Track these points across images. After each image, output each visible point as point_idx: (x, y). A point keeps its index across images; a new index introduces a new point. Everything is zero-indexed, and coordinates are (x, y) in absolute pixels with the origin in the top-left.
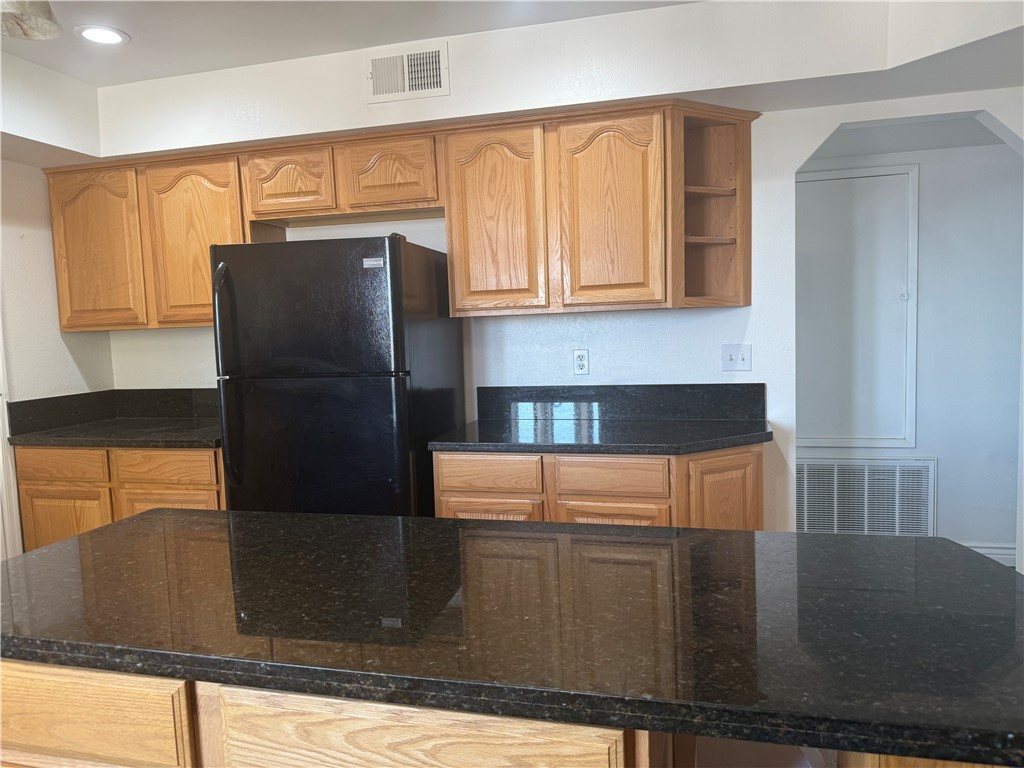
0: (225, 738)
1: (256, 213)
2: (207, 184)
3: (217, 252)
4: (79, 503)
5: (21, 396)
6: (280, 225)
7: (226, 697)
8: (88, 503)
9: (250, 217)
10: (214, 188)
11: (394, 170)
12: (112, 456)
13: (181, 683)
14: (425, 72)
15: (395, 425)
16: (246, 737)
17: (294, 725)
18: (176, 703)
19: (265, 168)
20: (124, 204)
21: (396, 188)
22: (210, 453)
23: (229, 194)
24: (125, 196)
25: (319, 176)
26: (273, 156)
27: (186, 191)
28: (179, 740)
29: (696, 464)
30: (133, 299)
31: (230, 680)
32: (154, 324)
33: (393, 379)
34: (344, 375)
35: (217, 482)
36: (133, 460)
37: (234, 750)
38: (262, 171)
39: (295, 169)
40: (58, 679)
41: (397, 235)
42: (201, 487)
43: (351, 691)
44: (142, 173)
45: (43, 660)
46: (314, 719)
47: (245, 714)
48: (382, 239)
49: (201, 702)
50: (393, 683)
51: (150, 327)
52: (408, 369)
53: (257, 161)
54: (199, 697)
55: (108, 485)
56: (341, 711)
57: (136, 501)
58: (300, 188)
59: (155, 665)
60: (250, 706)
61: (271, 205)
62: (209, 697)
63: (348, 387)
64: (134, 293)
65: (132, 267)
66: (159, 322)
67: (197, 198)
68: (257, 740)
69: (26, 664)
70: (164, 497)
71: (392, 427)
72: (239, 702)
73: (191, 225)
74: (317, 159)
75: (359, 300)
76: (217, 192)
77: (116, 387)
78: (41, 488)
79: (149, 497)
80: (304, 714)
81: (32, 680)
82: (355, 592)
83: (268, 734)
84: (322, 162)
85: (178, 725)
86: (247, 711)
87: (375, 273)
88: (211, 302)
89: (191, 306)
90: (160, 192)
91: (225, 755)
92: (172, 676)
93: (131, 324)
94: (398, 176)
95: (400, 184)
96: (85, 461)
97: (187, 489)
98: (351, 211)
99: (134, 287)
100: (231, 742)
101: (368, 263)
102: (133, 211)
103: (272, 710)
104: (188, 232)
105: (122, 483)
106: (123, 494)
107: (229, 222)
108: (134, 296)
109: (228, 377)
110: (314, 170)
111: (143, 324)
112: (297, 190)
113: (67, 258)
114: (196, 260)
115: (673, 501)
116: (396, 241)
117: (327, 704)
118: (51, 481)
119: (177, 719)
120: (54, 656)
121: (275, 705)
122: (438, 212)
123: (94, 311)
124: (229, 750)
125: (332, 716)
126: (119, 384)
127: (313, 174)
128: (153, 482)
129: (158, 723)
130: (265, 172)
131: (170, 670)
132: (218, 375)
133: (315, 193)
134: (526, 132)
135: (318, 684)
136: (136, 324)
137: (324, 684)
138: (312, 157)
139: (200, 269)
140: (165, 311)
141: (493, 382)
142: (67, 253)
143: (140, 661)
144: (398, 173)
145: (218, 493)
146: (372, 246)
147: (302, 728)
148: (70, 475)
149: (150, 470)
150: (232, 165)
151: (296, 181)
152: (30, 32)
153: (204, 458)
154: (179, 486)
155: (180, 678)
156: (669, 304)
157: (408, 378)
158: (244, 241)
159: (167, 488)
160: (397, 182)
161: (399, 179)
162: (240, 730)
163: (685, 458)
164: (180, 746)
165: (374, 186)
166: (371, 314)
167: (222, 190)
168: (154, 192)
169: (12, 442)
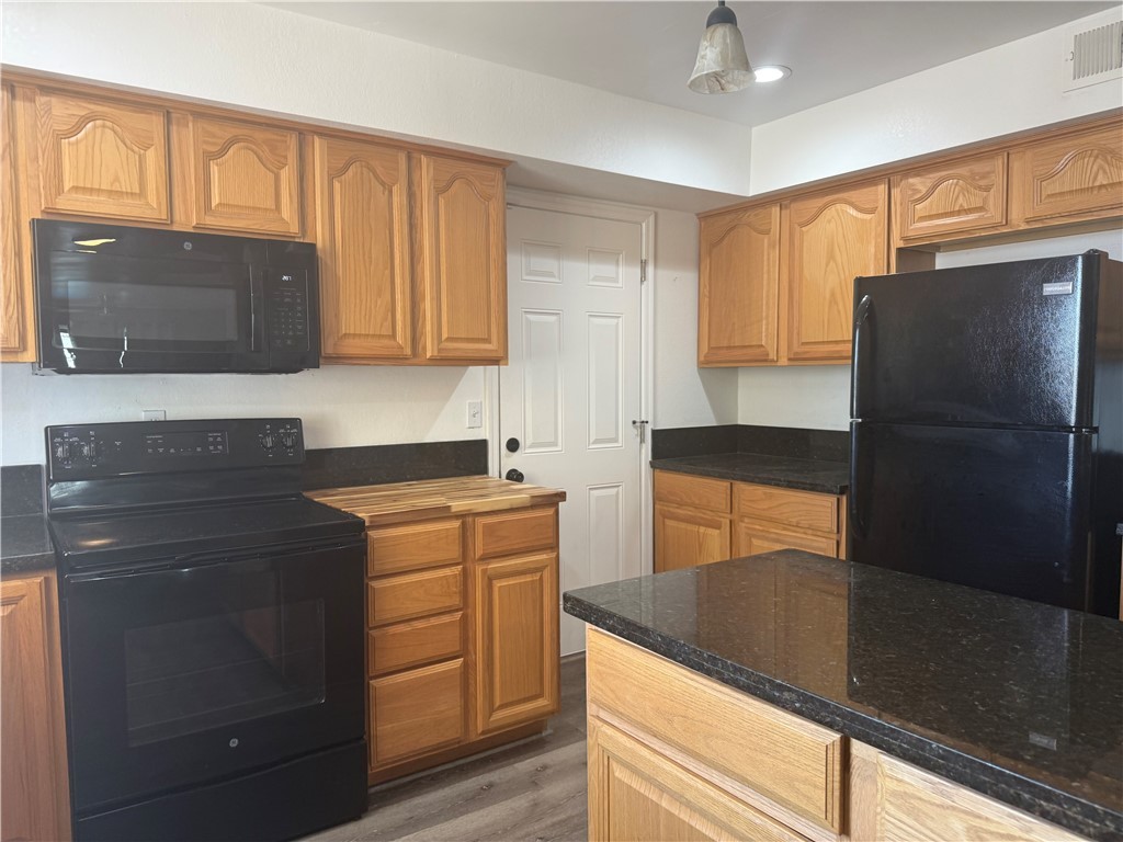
0: (879, 810)
1: (905, 239)
2: (852, 211)
3: (862, 284)
4: (702, 529)
5: (666, 424)
6: (930, 250)
7: (886, 767)
8: (710, 531)
9: (897, 243)
10: (860, 215)
11: (1095, 168)
12: (735, 489)
13: (837, 736)
15: (1069, 495)
16: (904, 818)
17: (965, 825)
18: (830, 755)
19: (920, 187)
20: (766, 241)
21: (1095, 192)
22: (833, 499)
23: (875, 221)
24: (767, 232)
25: (987, 189)
26: (930, 173)
27: (829, 221)
28: (829, 794)
30: (766, 336)
31: (893, 750)
32: (784, 361)
33: (1072, 436)
34: (1002, 426)
35: (838, 532)
36: (756, 497)
37: (889, 826)
38: (916, 191)
39: (957, 184)
40: (719, 695)
41: (1097, 251)
42: (819, 533)
43: (1048, 812)
44: (786, 207)
45: (708, 673)
46: (992, 828)
47: (905, 793)
48: (1073, 259)
49: (855, 763)
50: (1111, 821)
51: (779, 364)
52: (1094, 425)
53: (911, 180)
54: (853, 757)
55: (729, 516)
56: (1029, 831)
57: (755, 536)
58: (961, 205)
59: (813, 710)
60: (912, 785)
61: (922, 228)
62: (864, 760)
63: (1007, 441)
64: (767, 329)
65: (767, 303)
66: (789, 359)
67: (840, 229)
68: (918, 826)
69: (692, 673)
70: (781, 538)
71: (1066, 498)
72: (899, 777)
73: (831, 257)
74: (987, 169)
75: (1032, 335)
76: (862, 220)
77: (740, 423)
78: (671, 509)
79: (767, 535)
80: (979, 817)
81: (696, 688)
82: (1042, 694)
83: (929, 823)
84: (993, 172)
85: (830, 779)
86: (910, 790)
87: (1058, 299)
88: (851, 338)
89: (823, 342)
90: (802, 225)
91: (878, 827)
92: (830, 726)
93: (760, 361)
94: (1100, 176)
95: (1101, 187)
96: (709, 490)
97: (805, 533)
98: (1027, 227)
99: (767, 324)
100: (887, 817)
101: (1049, 289)
102: (774, 247)
103: (938, 799)
104: (827, 266)
105: (742, 517)
106: (742, 527)
107: (873, 250)
108: (767, 332)
109: (860, 420)
110: (982, 183)
111: (773, 361)
112: (957, 209)
113: (710, 298)
114: (833, 294)
116: (1094, 260)
117: (1010, 816)
118: (681, 505)
119: (830, 772)
120: (717, 672)
121: (942, 793)
123: (729, 348)
124: (882, 824)
125: (1018, 833)
126: (743, 419)
127: (980, 188)
128: (771, 520)
129: (809, 768)
130: (920, 191)
131: (828, 720)
132: (852, 417)
133: (981, 209)
135: (1003, 790)
136: (766, 361)
137: (1012, 791)
138: (979, 167)
139: (836, 303)
140: (796, 348)
142: (710, 292)
143: (799, 701)
144: (1101, 172)
145: (838, 543)
146: (1056, 268)
147: (976, 832)
148: (697, 502)
149: (770, 508)
150: (882, 188)
151: (958, 196)
152: (727, 86)
153: (825, 503)
154: (799, 529)
155: (838, 731)
157: (1095, 436)
158: (888, 272)
159: (785, 529)
160: (1097, 184)
161: (1102, 180)
162: (898, 807)
164: (829, 800)
165: (1062, 194)
166: (1048, 352)
167: (868, 217)
168: (796, 226)
169: (653, 465)
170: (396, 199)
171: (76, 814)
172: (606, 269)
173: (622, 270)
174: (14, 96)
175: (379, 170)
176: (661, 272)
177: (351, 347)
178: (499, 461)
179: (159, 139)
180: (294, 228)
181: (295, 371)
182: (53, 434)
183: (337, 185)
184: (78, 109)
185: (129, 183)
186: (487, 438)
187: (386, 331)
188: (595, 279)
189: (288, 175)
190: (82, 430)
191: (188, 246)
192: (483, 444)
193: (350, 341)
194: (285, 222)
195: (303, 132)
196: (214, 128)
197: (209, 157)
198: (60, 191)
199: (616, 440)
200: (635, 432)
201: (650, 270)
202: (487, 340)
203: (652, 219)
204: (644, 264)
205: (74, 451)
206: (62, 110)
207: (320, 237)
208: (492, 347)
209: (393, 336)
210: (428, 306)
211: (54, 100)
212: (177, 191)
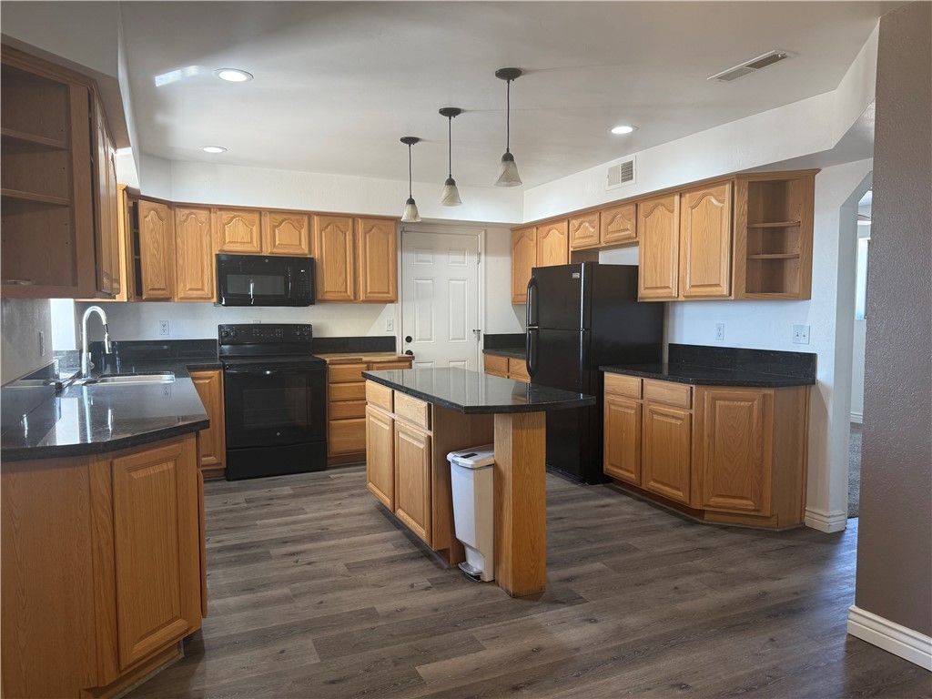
2: (557, 233)
5: (491, 332)
9: (571, 249)
10: (559, 235)
11: (621, 223)
12: (509, 361)
14: (628, 172)
19: (576, 225)
20: (532, 244)
21: (621, 232)
23: (563, 238)
24: (533, 240)
25: (595, 227)
26: (579, 218)
27: (551, 237)
29: (708, 393)
33: (582, 332)
36: (515, 364)
44: (538, 229)
53: (574, 221)
55: (508, 374)
61: (577, 243)
67: (554, 240)
74: (594, 219)
76: (560, 237)
94: (621, 226)
95: (622, 230)
96: (502, 362)
98: (605, 245)
101: (574, 276)
102: (535, 248)
105: (511, 374)
107: (563, 252)
110: (593, 224)
112: (587, 235)
113: (515, 270)
115: (693, 412)
116: (589, 265)
118: (493, 370)
122: (637, 244)
127: (593, 226)
128: (519, 374)
130: (576, 227)
133: (593, 236)
134: (672, 198)
138: (592, 218)
141: (678, 342)
142: (515, 267)
148: (498, 368)
150: (566, 224)
151: (587, 230)
156: (733, 297)
161: (622, 228)
163: (702, 388)
165: (613, 231)
167: (562, 235)
168: (541, 238)
169: (483, 351)
170: (347, 238)
171: (227, 449)
172: (459, 258)
173: (467, 258)
174: (210, 212)
175: (341, 227)
176: (489, 258)
177: (328, 296)
178: (402, 347)
179: (257, 222)
180: (307, 252)
181: (307, 305)
182: (220, 327)
183: (323, 234)
184: (231, 214)
185: (247, 239)
186: (396, 335)
187: (343, 289)
188: (453, 262)
189: (304, 232)
190: (231, 326)
191: (267, 261)
192: (393, 338)
193: (328, 294)
194: (303, 249)
195: (309, 215)
196: (277, 217)
197: (275, 227)
198: (224, 243)
199: (464, 339)
200: (475, 335)
201: (483, 257)
202: (388, 293)
203: (483, 233)
204: (480, 254)
205: (228, 334)
206: (226, 215)
207: (316, 255)
208: (391, 295)
209: (346, 291)
210: (361, 279)
211: (223, 212)
212: (263, 240)
